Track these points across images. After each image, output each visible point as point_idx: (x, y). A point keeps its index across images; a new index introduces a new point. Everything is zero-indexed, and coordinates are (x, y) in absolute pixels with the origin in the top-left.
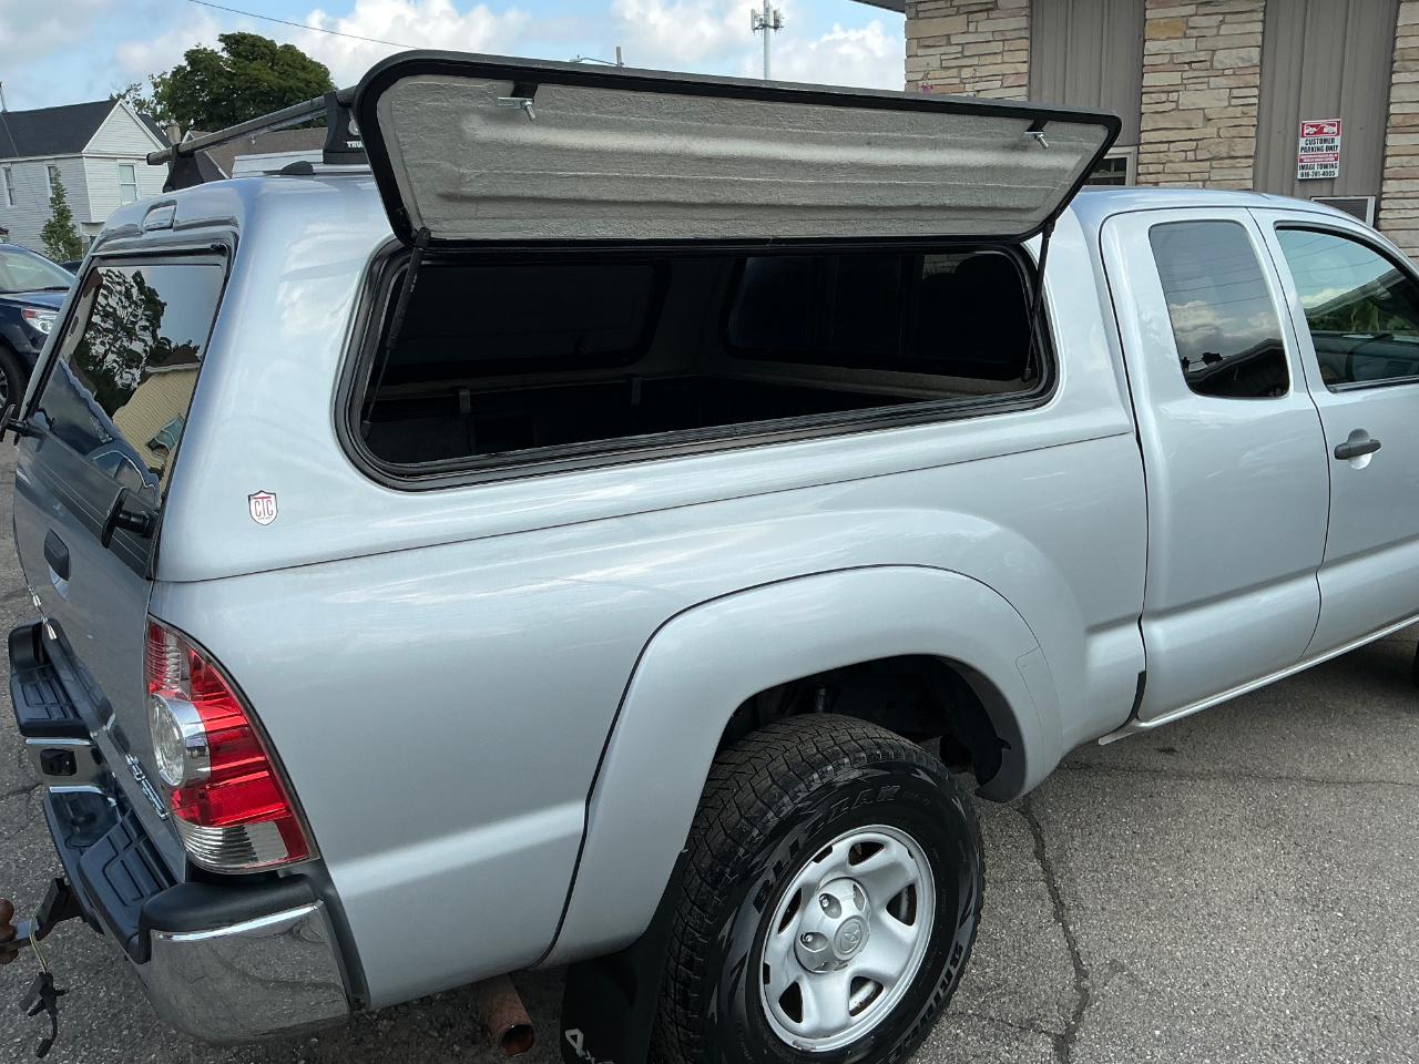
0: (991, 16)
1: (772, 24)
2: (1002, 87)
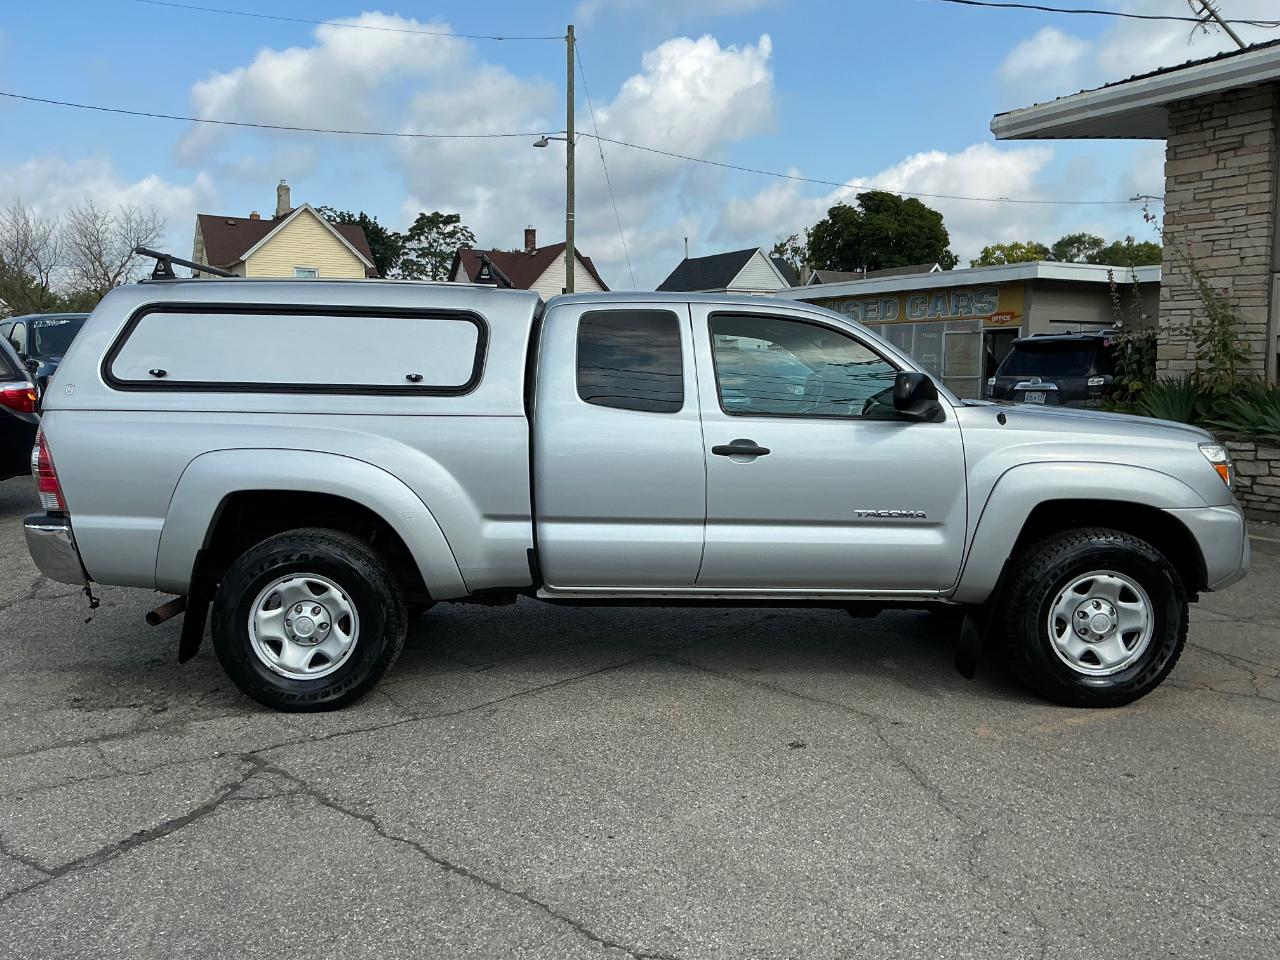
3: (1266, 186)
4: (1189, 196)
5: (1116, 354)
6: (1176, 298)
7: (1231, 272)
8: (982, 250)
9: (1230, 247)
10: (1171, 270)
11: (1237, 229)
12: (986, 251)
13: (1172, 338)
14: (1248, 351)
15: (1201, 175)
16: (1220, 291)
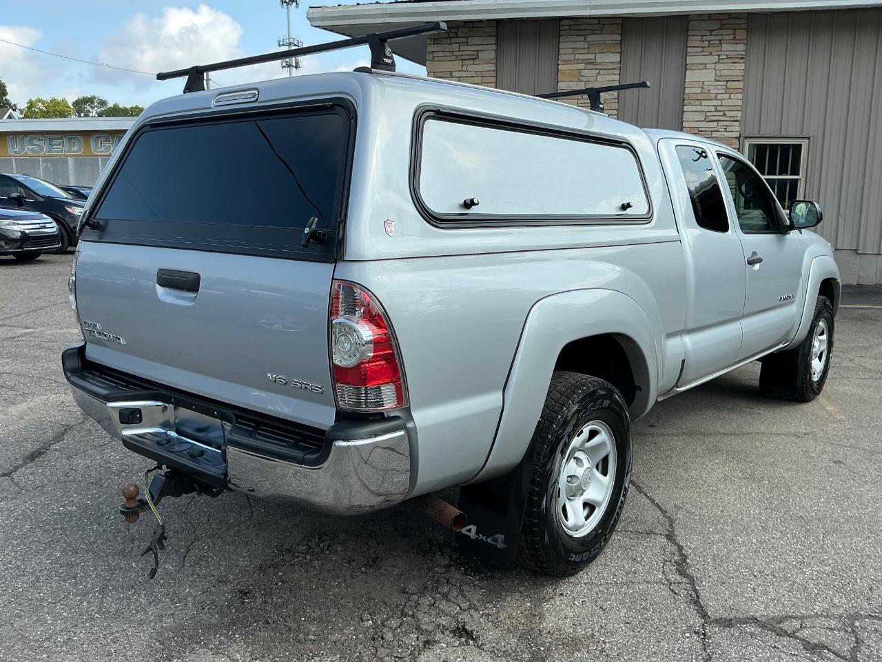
0: (475, 63)
1: (294, 65)
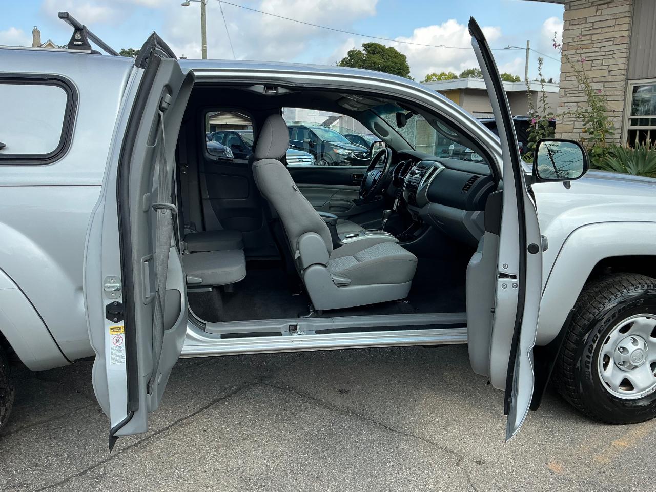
0: (609, 6)
2: (613, 44)
3: (626, 27)
4: (578, 32)
5: (529, 129)
6: (568, 95)
7: (602, 79)
8: (426, 76)
9: (602, 65)
10: (565, 78)
11: (607, 53)
12: (428, 76)
13: (565, 120)
14: (612, 128)
15: (586, 20)
16: (595, 91)
